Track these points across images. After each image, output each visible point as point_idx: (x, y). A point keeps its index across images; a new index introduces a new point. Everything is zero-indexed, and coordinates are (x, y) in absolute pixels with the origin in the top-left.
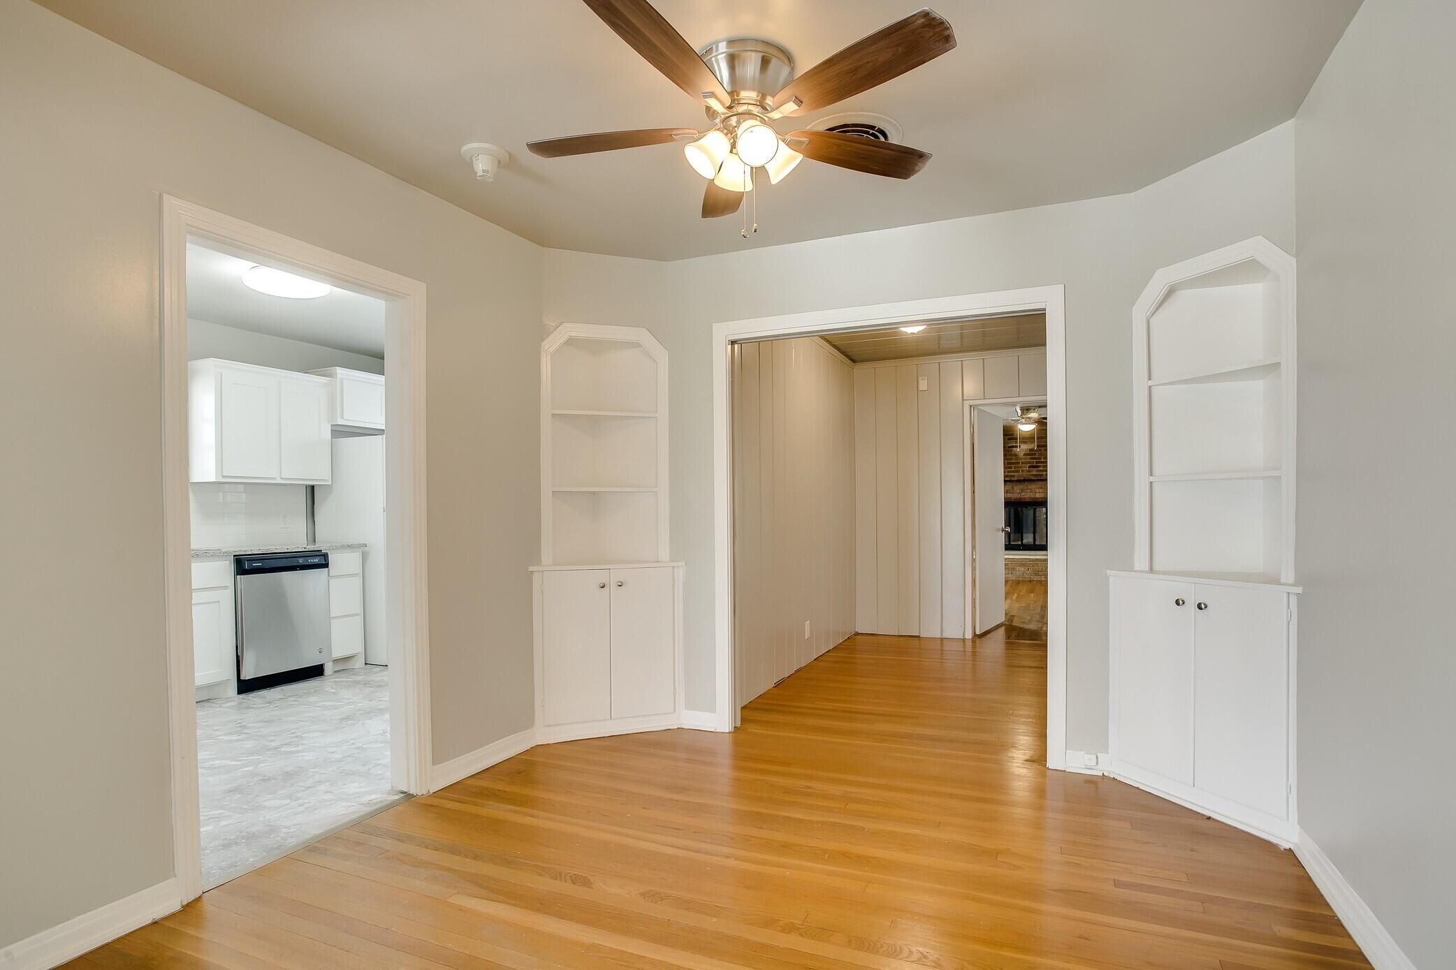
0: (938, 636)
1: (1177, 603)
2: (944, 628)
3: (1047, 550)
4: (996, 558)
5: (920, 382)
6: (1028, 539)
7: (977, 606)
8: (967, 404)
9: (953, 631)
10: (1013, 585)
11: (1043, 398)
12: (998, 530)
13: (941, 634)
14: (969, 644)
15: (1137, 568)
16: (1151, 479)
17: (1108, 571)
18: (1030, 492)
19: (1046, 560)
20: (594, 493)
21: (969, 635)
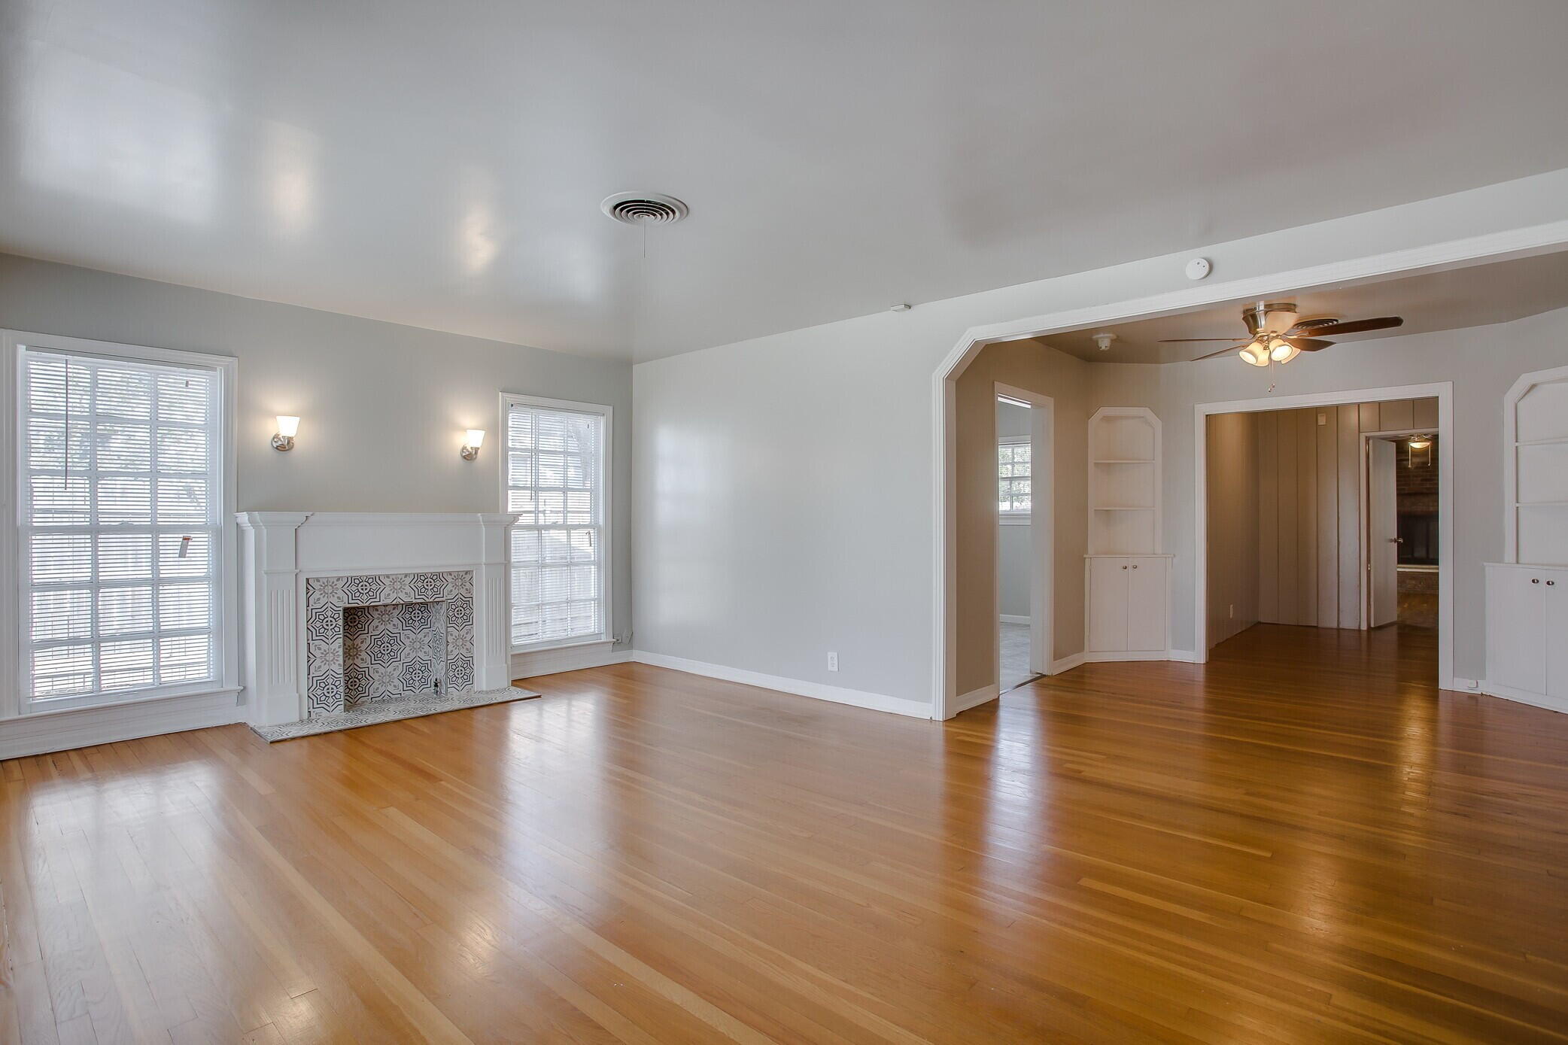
0: (1335, 625)
1: (1533, 581)
2: (1341, 619)
3: (1438, 564)
4: (1390, 568)
5: (1319, 418)
6: (1420, 552)
7: (1372, 603)
8: (1363, 437)
9: (1348, 623)
10: (1404, 596)
11: (1436, 430)
12: (1391, 541)
13: (1338, 625)
14: (1364, 635)
15: (1506, 560)
16: (1517, 505)
17: (1485, 564)
18: (1420, 507)
19: (1438, 573)
20: (1107, 510)
21: (1364, 627)
